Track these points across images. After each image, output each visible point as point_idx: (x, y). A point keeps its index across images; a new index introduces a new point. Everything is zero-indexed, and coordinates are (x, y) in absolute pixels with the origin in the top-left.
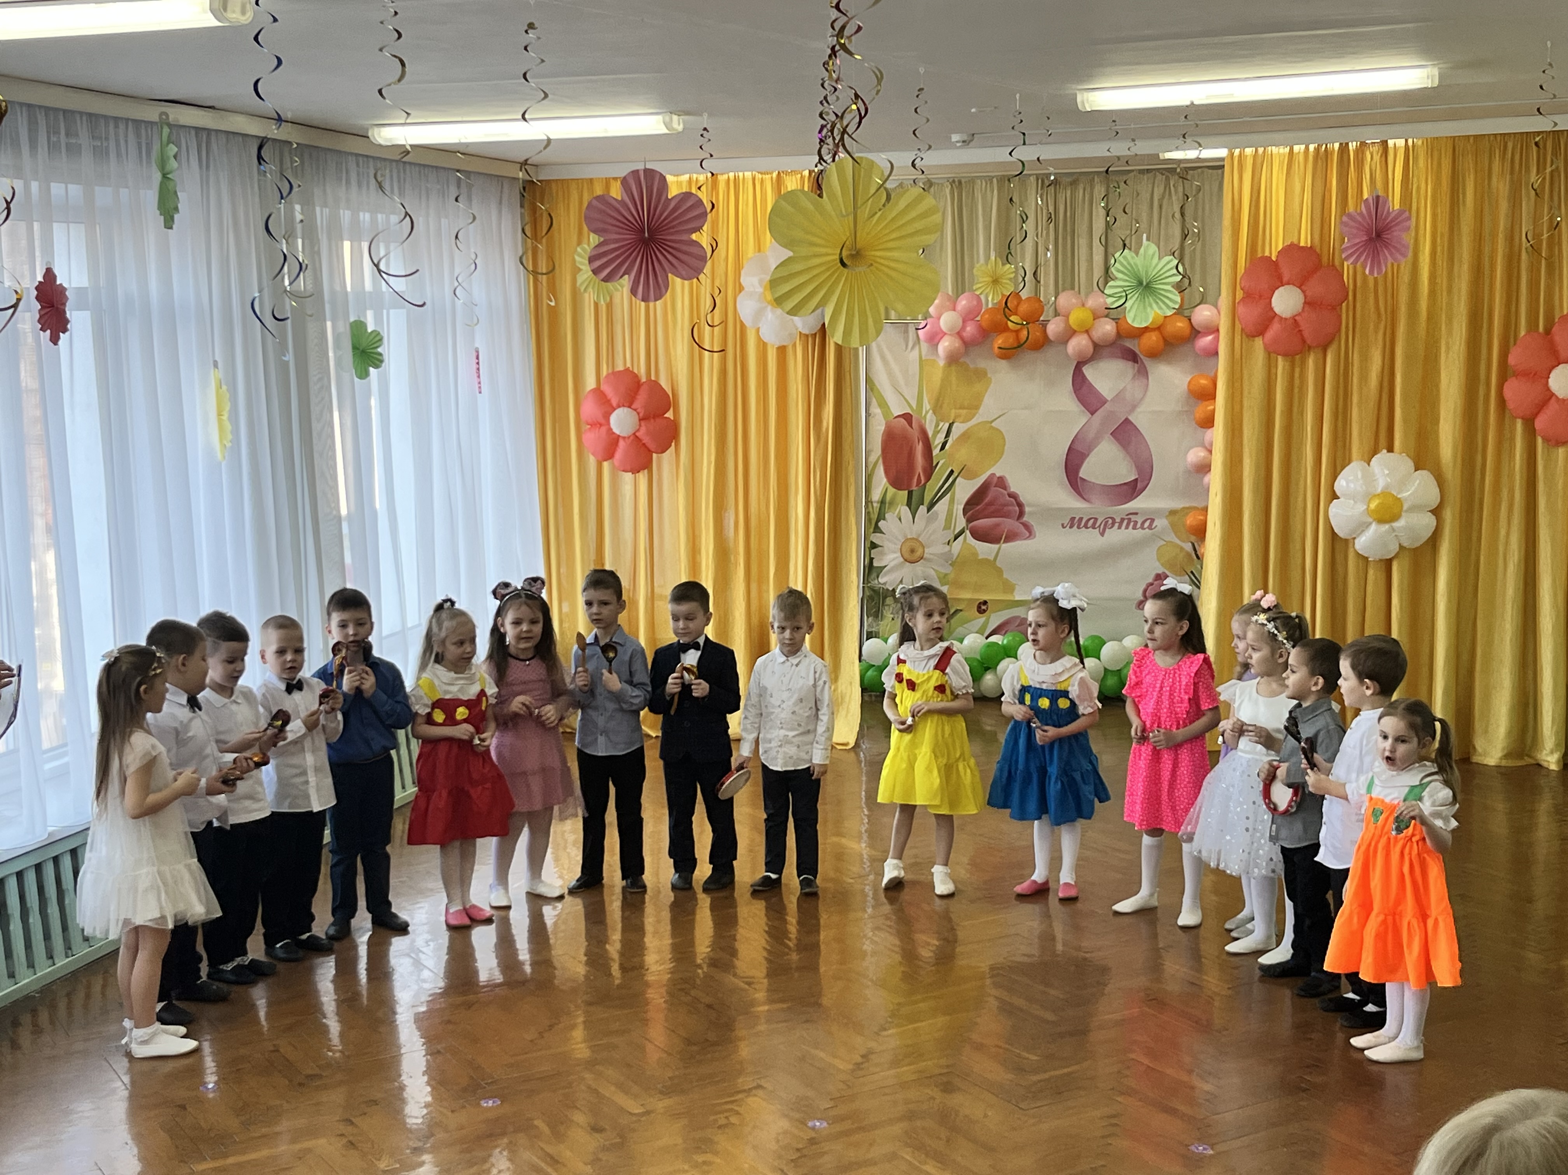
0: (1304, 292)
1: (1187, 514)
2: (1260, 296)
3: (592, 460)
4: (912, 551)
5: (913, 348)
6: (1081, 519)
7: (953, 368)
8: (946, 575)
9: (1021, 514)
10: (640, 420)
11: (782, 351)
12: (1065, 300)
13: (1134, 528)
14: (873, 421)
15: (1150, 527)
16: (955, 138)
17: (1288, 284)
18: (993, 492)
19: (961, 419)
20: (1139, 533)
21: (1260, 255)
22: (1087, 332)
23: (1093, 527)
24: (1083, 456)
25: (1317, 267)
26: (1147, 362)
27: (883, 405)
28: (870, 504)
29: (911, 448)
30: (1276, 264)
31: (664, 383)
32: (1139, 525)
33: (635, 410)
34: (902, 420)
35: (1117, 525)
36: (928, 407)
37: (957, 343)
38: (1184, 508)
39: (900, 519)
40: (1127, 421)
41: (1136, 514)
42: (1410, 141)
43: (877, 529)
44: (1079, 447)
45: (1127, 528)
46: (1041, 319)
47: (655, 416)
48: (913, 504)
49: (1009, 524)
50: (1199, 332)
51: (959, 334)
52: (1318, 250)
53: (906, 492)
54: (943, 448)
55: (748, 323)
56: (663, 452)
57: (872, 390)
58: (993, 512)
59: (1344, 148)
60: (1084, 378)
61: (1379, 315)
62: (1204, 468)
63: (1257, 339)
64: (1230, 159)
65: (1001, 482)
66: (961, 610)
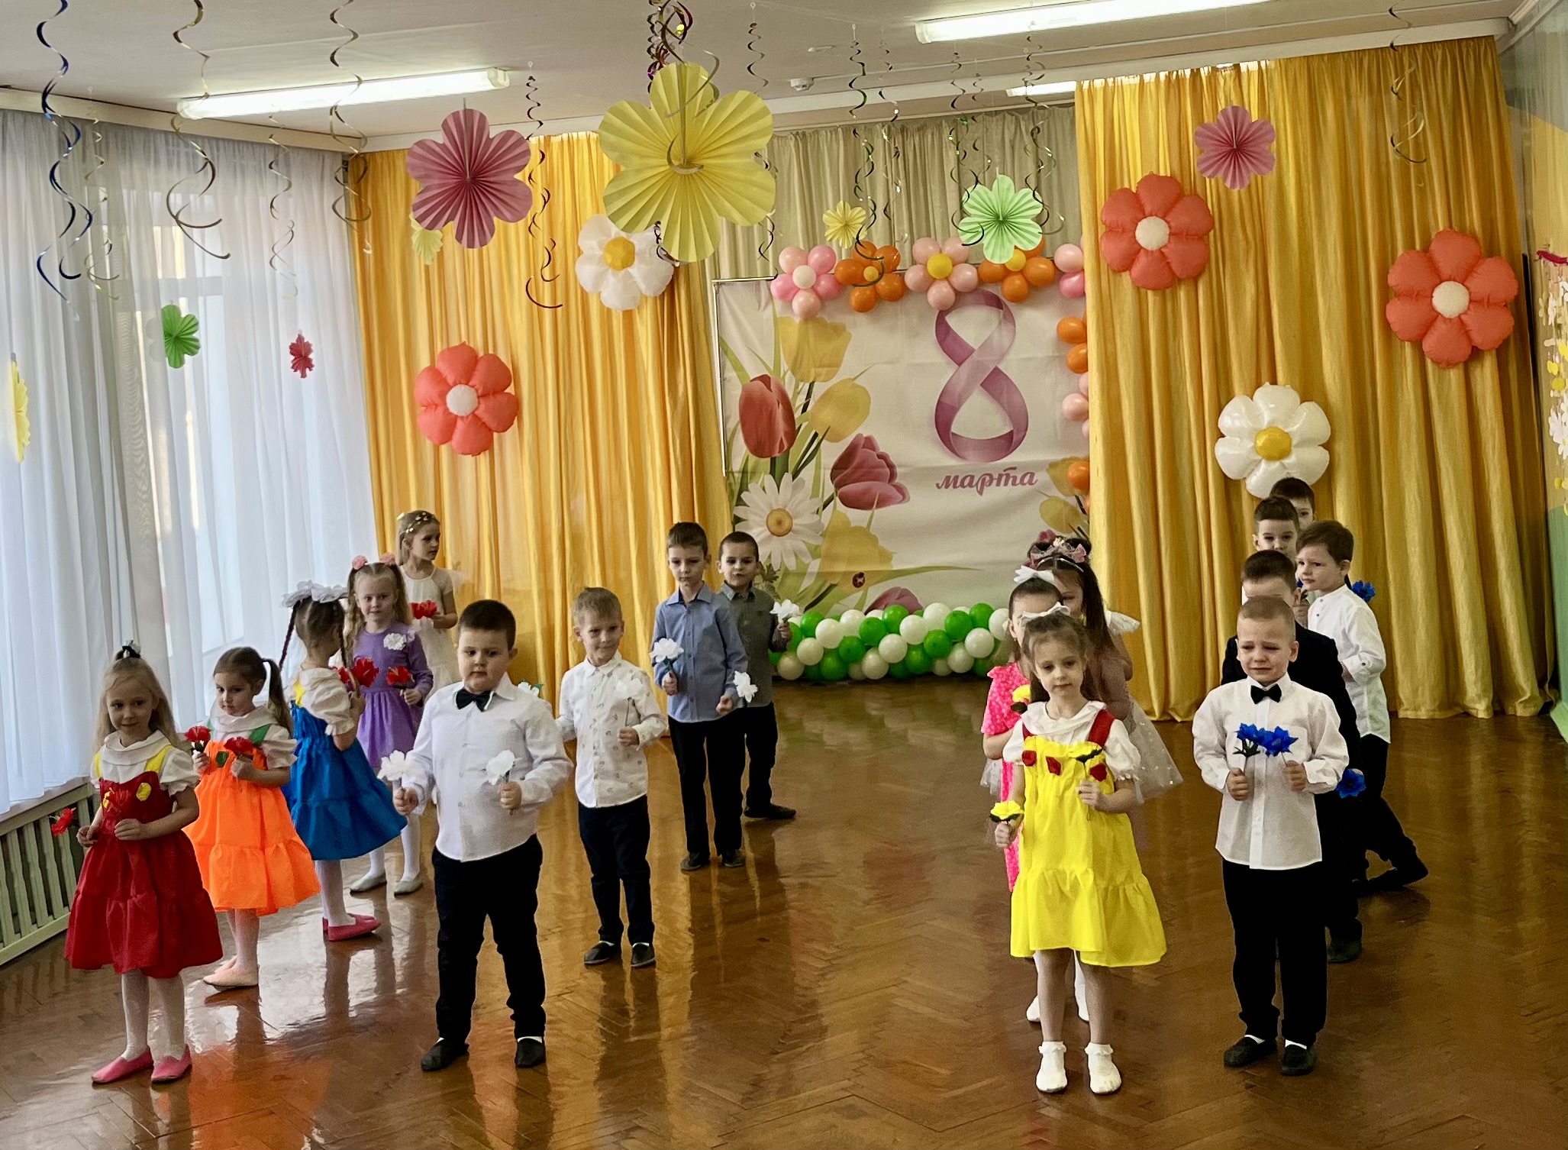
0: (1168, 222)
1: (1068, 467)
2: (1123, 231)
3: (428, 445)
4: (779, 523)
5: (767, 304)
6: (956, 478)
7: (810, 325)
8: (817, 547)
9: (893, 475)
10: (478, 397)
11: (628, 316)
12: (922, 247)
13: (1014, 484)
14: (727, 385)
15: (1030, 483)
16: (794, 83)
17: (1151, 215)
18: (861, 453)
19: (822, 378)
20: (1020, 490)
21: (1119, 187)
22: (947, 279)
23: (970, 485)
24: (954, 410)
25: (1180, 196)
26: (1011, 306)
27: (739, 368)
28: (731, 475)
29: (771, 411)
30: (1136, 196)
31: (503, 357)
32: (1018, 481)
33: (473, 387)
34: (760, 383)
35: (995, 482)
36: (786, 368)
37: (812, 299)
38: (1064, 460)
39: (764, 489)
40: (997, 371)
41: (1014, 468)
42: (1263, 63)
43: (740, 502)
44: (947, 400)
45: (1006, 484)
46: (898, 268)
47: (494, 393)
48: (777, 472)
49: (879, 488)
50: (1064, 273)
51: (813, 289)
52: (1179, 179)
53: (769, 459)
54: (804, 410)
55: (588, 288)
56: (505, 430)
57: (726, 353)
58: (863, 476)
59: (1195, 74)
60: (948, 329)
61: (1248, 243)
62: (1082, 416)
63: (1123, 274)
64: (1079, 93)
65: (869, 443)
66: (835, 585)
